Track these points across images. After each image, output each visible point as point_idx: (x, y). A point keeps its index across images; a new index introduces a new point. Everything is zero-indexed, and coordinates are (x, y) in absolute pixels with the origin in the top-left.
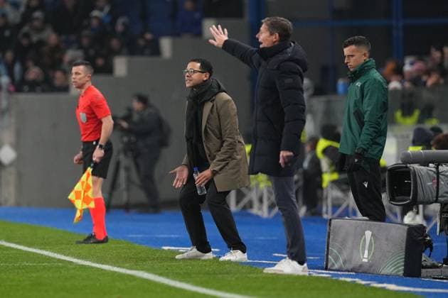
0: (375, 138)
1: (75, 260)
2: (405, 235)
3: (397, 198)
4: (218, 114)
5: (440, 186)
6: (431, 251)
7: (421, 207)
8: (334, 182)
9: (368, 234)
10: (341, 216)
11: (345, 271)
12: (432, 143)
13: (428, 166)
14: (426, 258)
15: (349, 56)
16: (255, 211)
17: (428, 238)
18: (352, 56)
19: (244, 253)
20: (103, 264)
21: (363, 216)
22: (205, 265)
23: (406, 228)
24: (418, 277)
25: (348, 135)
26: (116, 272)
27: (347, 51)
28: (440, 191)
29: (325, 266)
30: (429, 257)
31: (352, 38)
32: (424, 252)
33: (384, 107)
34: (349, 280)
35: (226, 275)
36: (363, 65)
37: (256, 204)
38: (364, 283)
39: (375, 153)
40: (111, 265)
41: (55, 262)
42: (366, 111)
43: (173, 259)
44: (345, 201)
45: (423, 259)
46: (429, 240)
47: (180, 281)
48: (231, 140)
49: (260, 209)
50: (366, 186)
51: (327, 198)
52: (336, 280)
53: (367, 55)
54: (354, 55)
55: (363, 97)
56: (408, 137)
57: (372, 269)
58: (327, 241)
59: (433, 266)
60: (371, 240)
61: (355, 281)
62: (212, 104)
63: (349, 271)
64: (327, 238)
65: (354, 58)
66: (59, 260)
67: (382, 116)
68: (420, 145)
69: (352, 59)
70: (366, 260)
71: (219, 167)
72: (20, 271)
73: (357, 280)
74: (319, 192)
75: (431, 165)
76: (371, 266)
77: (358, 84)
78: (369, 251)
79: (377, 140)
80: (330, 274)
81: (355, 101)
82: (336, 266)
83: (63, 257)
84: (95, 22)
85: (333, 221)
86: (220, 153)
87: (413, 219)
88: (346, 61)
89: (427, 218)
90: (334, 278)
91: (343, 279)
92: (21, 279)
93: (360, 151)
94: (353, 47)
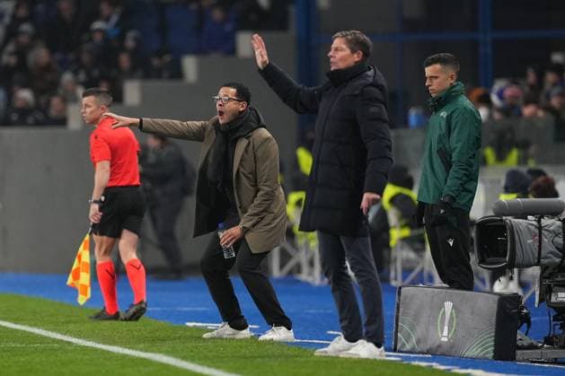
0: (465, 183)
1: (74, 340)
2: (495, 307)
3: (489, 260)
4: (254, 156)
5: (543, 245)
6: (529, 326)
7: (516, 270)
8: (404, 240)
9: (448, 306)
10: (413, 283)
11: (419, 353)
12: (529, 189)
13: (526, 219)
14: (521, 337)
15: (431, 77)
16: (304, 277)
17: (525, 311)
18: (436, 77)
19: (289, 329)
20: (110, 344)
21: (445, 283)
22: (240, 346)
23: (497, 298)
24: (512, 360)
25: (429, 180)
26: (126, 355)
27: (429, 71)
28: (543, 250)
29: (393, 347)
30: (526, 334)
31: (436, 55)
32: (519, 328)
33: (477, 144)
34: (423, 364)
35: (267, 359)
36: (450, 89)
37: (305, 268)
38: (442, 368)
39: (465, 201)
40: (121, 346)
41: (49, 343)
42: (455, 148)
43: (200, 338)
44: (418, 263)
45: (519, 337)
46: (526, 314)
47: (209, 366)
48: (266, 189)
49: (311, 274)
50: (451, 243)
51: (395, 260)
52: (408, 364)
53: (455, 78)
54: (438, 76)
55: (449, 130)
56: (499, 182)
57: (454, 350)
58: (395, 314)
59: (531, 347)
60: (451, 313)
61: (431, 366)
62: (247, 141)
63: (423, 353)
64: (396, 310)
65: (437, 80)
66: (54, 341)
67: (474, 155)
68: (513, 192)
69: (435, 81)
70: (446, 339)
71: (251, 223)
72: (4, 354)
73: (434, 364)
74: (385, 252)
75: (529, 217)
76: (452, 346)
77: (444, 114)
78: (450, 327)
79: (467, 186)
80: (399, 356)
81: (440, 136)
82: (408, 347)
83: (59, 336)
84: (98, 37)
85: (403, 290)
86: (253, 205)
87: (506, 287)
88: (427, 84)
89: (524, 285)
90: (405, 362)
91: (416, 363)
92: (6, 364)
93: (447, 199)
94: (438, 66)
